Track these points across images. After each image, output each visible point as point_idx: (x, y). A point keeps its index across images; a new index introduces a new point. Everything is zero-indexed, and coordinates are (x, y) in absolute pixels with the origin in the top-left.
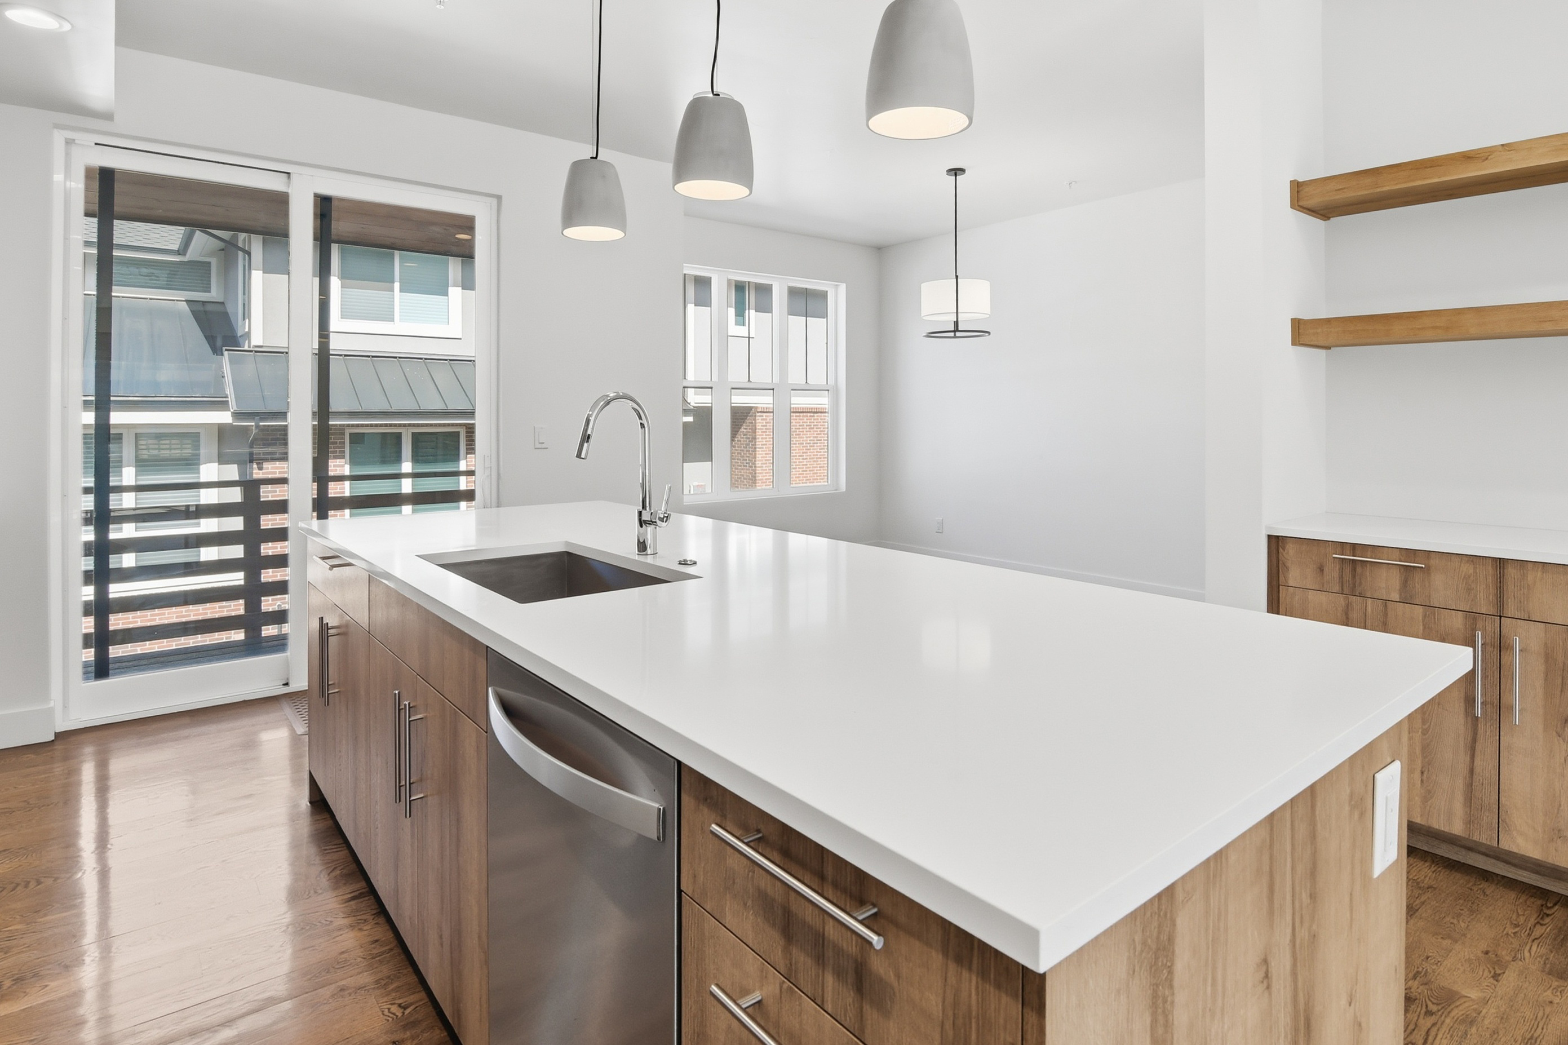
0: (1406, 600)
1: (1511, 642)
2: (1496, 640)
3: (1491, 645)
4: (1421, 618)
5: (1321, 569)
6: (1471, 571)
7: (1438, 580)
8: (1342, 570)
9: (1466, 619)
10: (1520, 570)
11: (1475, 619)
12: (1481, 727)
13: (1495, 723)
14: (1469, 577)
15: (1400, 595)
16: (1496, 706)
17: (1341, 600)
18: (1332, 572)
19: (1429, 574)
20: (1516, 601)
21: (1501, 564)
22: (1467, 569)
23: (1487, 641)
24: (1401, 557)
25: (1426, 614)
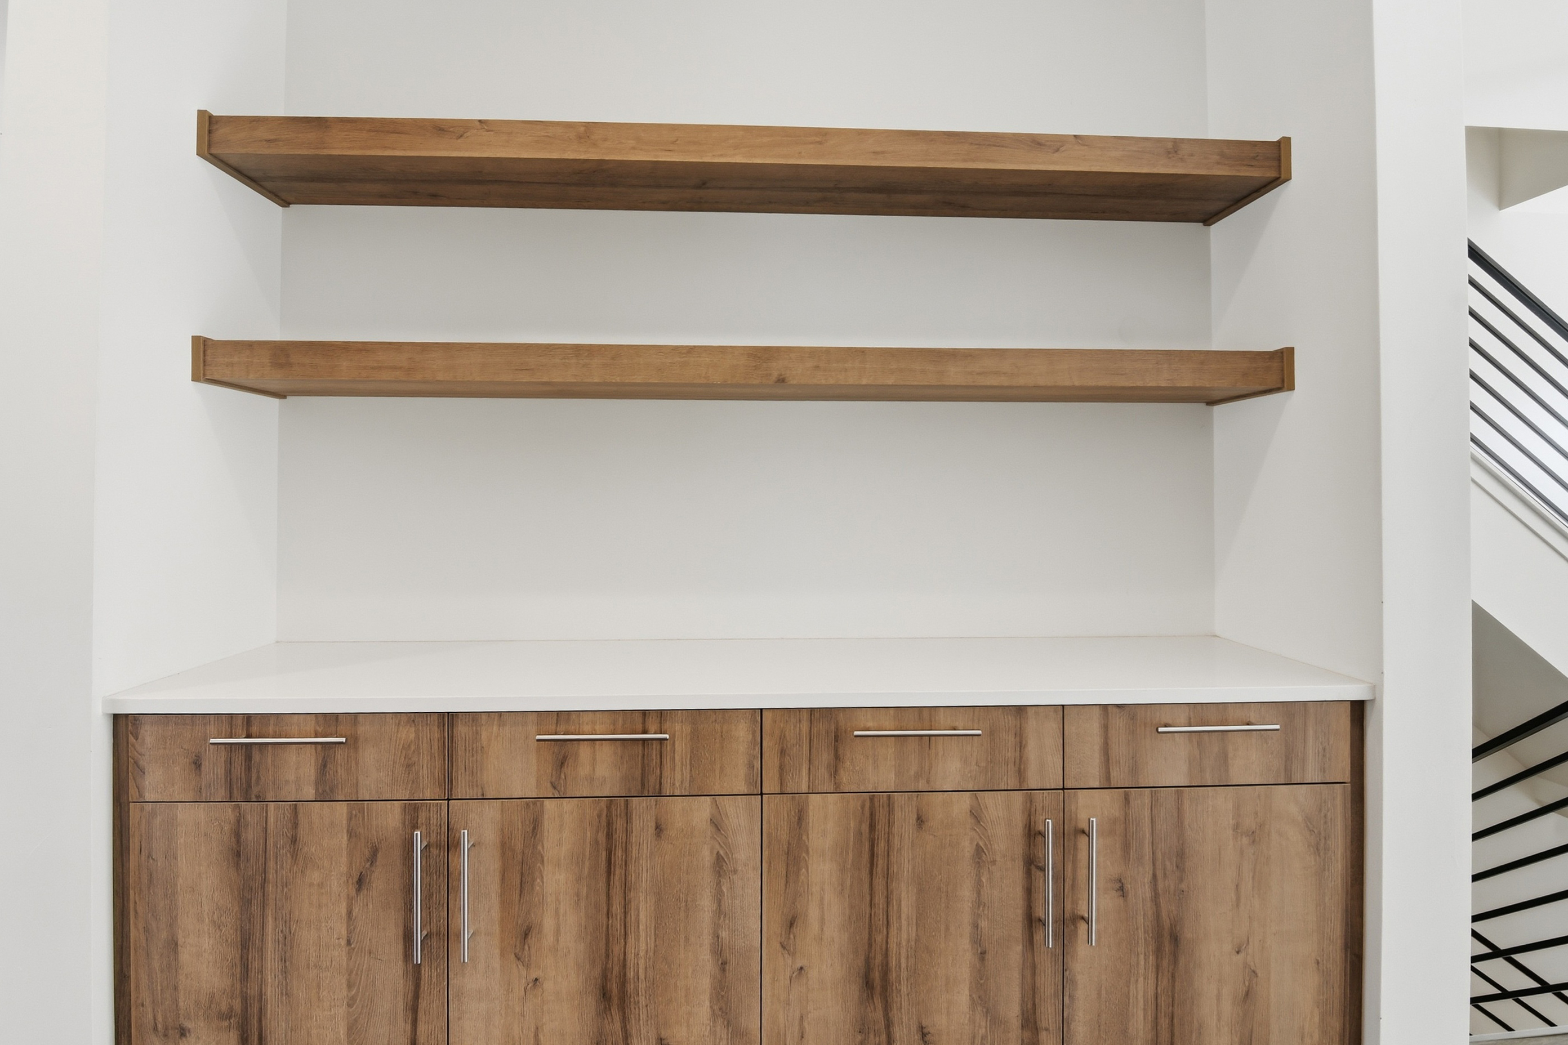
0: (324, 797)
1: (460, 837)
2: (443, 837)
3: (437, 846)
4: (345, 822)
5: (197, 764)
6: (412, 736)
7: (369, 756)
8: (229, 762)
9: (405, 811)
10: (472, 726)
11: (416, 809)
12: (425, 973)
13: (442, 963)
14: (409, 746)
15: (317, 790)
16: (444, 935)
17: (228, 812)
18: (214, 768)
19: (356, 749)
20: (467, 773)
21: (448, 719)
22: (408, 734)
23: (432, 841)
24: (318, 728)
25: (351, 814)
